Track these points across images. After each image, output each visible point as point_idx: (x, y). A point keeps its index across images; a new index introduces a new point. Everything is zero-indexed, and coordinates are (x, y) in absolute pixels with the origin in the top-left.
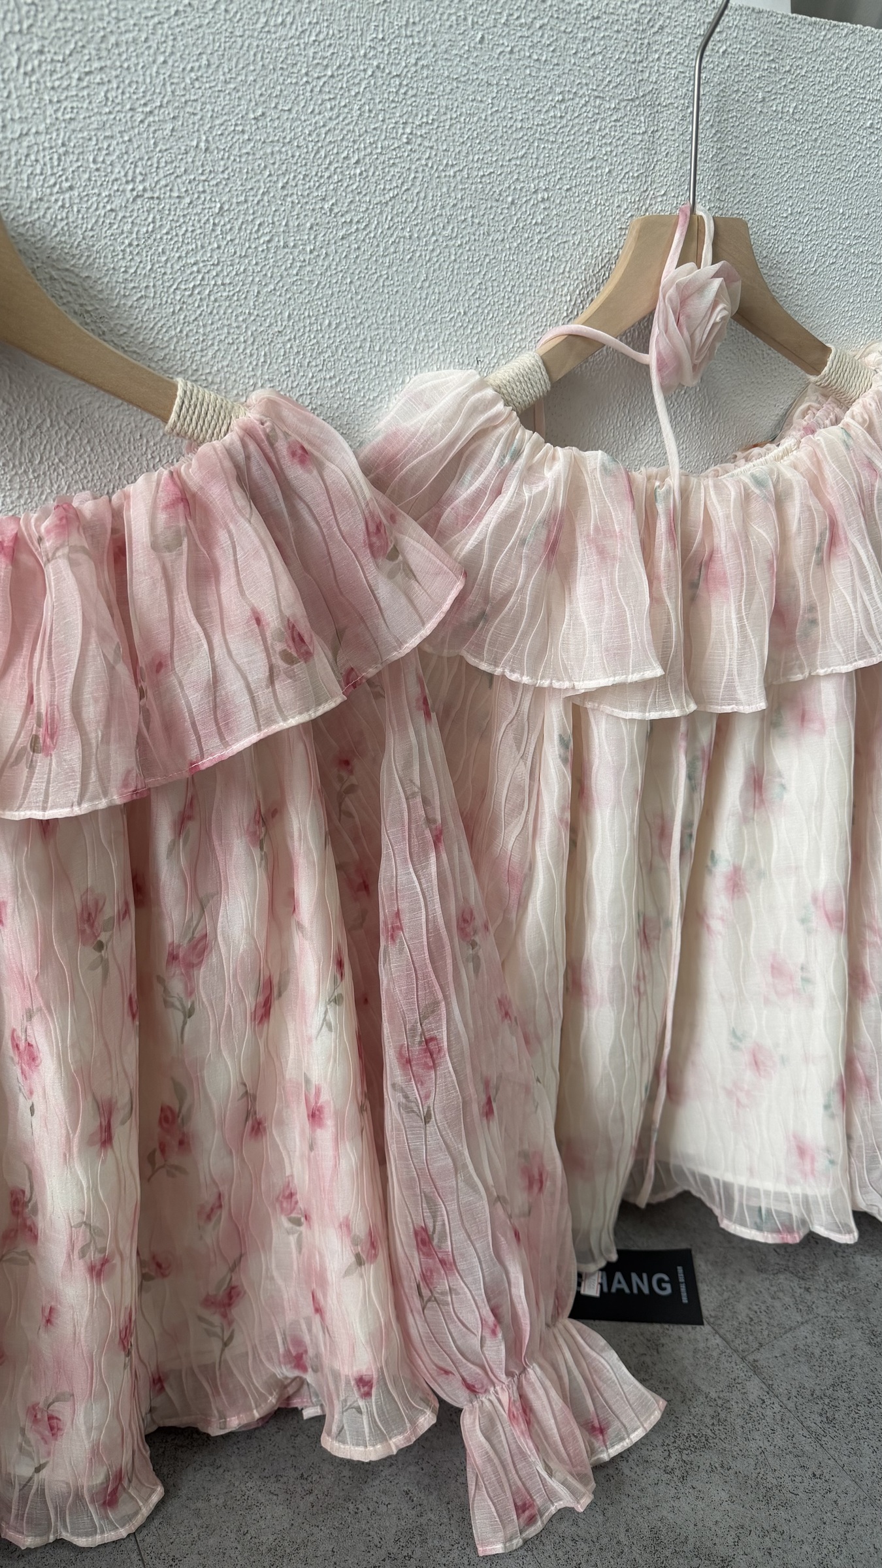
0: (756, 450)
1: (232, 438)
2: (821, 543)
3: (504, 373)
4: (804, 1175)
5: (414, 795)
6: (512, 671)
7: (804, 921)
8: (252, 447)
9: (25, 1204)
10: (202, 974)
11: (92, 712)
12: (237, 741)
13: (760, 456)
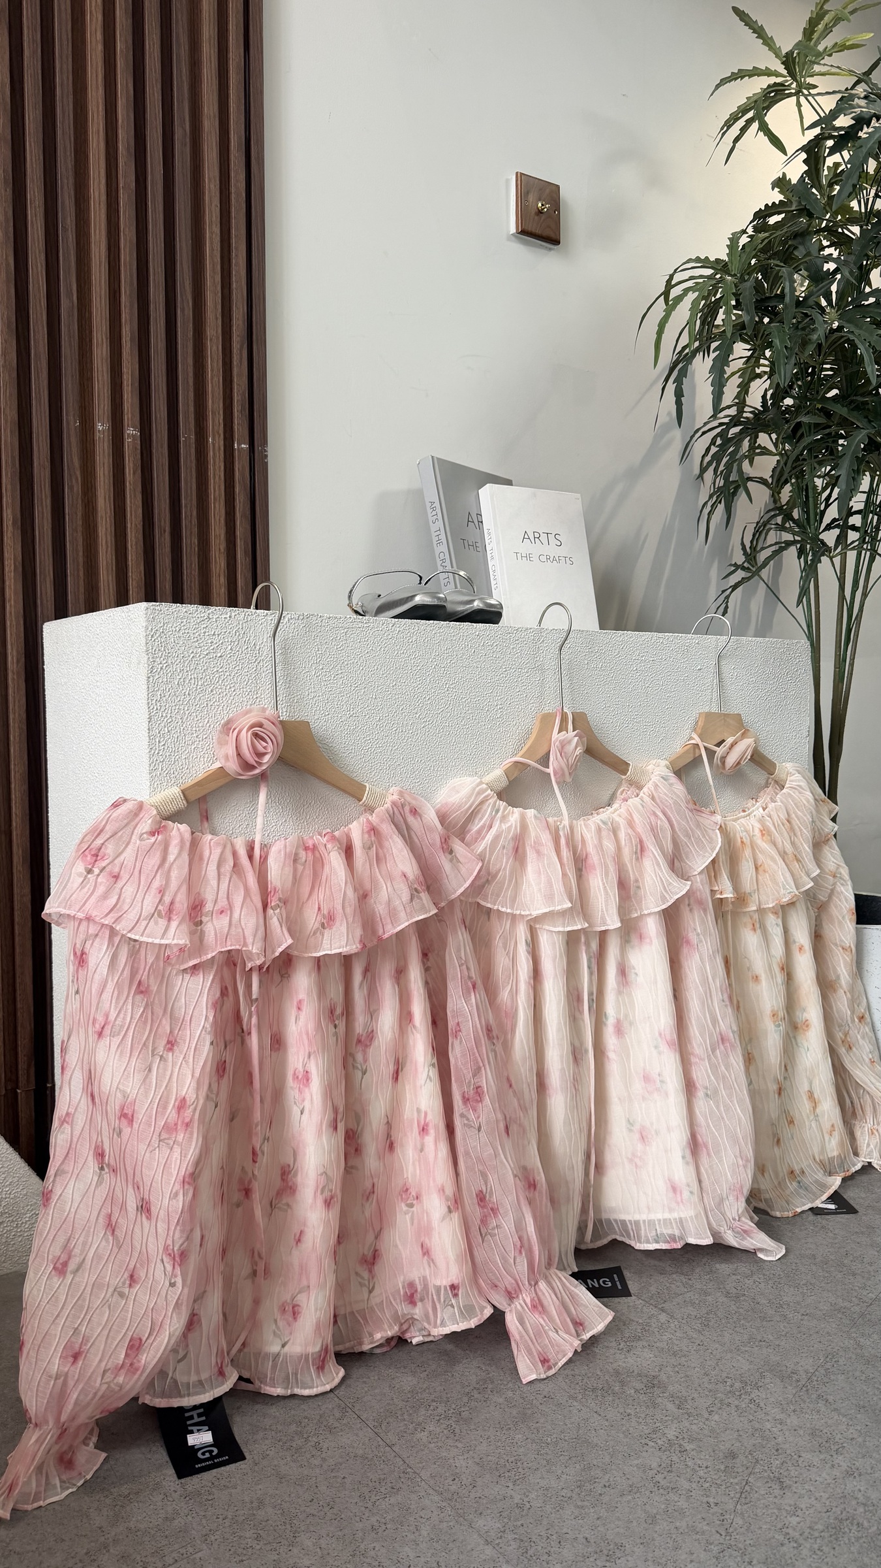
0: (602, 810)
1: (388, 805)
2: (636, 850)
3: (489, 778)
4: (678, 1203)
5: (462, 964)
6: (502, 907)
7: (656, 1047)
8: (395, 809)
9: (289, 1172)
10: (371, 1051)
11: (349, 910)
12: (399, 925)
13: (604, 812)
